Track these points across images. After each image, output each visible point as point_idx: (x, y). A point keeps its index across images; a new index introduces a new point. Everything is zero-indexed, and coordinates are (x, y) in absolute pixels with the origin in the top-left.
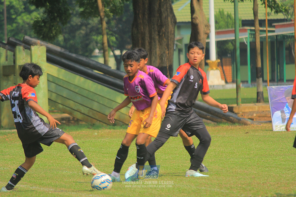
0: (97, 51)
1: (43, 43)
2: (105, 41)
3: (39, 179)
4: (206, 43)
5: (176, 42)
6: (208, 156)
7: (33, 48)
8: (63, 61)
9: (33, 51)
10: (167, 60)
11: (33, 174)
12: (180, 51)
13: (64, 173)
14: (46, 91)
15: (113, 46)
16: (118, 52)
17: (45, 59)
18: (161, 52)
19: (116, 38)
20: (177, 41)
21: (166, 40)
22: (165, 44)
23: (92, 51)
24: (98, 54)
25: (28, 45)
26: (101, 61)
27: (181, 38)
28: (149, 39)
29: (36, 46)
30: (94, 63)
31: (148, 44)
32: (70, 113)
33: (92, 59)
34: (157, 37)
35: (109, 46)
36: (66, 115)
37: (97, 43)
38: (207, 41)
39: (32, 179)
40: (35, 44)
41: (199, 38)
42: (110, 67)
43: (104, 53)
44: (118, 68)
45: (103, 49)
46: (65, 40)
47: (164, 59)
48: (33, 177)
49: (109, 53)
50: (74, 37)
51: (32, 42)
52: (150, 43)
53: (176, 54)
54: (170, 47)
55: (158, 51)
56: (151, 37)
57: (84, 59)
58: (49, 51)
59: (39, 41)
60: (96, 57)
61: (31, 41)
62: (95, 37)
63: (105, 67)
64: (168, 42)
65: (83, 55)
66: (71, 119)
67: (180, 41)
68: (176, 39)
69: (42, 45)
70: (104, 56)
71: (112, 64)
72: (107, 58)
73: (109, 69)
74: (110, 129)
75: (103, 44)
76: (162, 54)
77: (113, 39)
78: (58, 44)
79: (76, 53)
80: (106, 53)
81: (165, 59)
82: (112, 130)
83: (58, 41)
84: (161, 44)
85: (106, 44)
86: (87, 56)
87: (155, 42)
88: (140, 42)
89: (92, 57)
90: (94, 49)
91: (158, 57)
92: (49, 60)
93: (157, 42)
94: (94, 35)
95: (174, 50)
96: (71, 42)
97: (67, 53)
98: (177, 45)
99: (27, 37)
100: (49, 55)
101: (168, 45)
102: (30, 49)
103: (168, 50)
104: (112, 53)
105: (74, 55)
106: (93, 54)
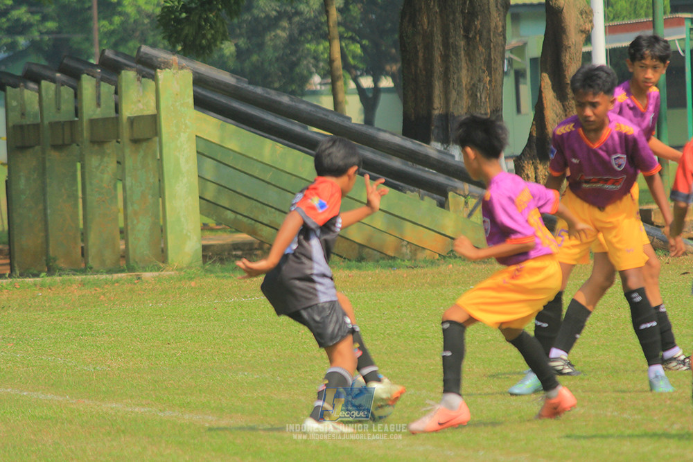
0: (316, 79)
1: (184, 62)
2: (337, 55)
3: (179, 392)
4: (581, 56)
5: (508, 55)
6: (589, 332)
7: (161, 74)
8: (236, 105)
9: (160, 82)
10: (486, 98)
11: (164, 381)
12: (519, 75)
13: (240, 376)
14: (195, 180)
15: (356, 68)
16: (367, 82)
17: (191, 101)
18: (472, 79)
19: (363, 47)
20: (512, 51)
21: (484, 50)
22: (482, 58)
23: (305, 79)
24: (318, 87)
25: (148, 68)
26: (327, 102)
27: (521, 44)
28: (441, 48)
29: (167, 70)
30: (309, 108)
31: (439, 60)
32: (252, 232)
33: (305, 99)
34: (462, 43)
35: (347, 67)
36: (243, 237)
37: (316, 59)
38: (585, 49)
39: (162, 392)
40: (167, 65)
41: (566, 43)
42: (349, 119)
43: (333, 84)
44: (369, 121)
45: (330, 74)
46: (240, 54)
47: (479, 95)
48: (166, 388)
49: (345, 83)
50: (261, 46)
51: (159, 59)
52: (445, 58)
53: (508, 83)
54: (494, 66)
55: (464, 77)
56: (446, 44)
57: (285, 99)
58: (199, 81)
59: (175, 59)
60: (315, 93)
61: (157, 58)
62: (311, 47)
63: (336, 119)
64: (490, 54)
65: (282, 90)
66: (256, 246)
67: (520, 50)
68: (507, 47)
69: (182, 68)
70: (334, 93)
71: (353, 110)
72: (341, 96)
73: (346, 123)
74: (349, 268)
75: (331, 61)
76: (474, 85)
77: (357, 49)
78: (222, 65)
79: (266, 85)
80: (340, 84)
81: (482, 96)
82: (355, 272)
83: (222, 56)
84: (471, 59)
85: (338, 63)
86: (292, 93)
87: (457, 54)
88: (421, 55)
89: (303, 94)
90: (311, 74)
91: (465, 92)
92: (201, 103)
93: (462, 53)
94: (309, 42)
95: (505, 74)
96: (255, 58)
97: (245, 85)
98: (510, 61)
99: (145, 49)
100: (199, 90)
101: (488, 62)
102: (154, 77)
103: (490, 74)
104: (352, 85)
105: (259, 90)
106: (309, 87)
